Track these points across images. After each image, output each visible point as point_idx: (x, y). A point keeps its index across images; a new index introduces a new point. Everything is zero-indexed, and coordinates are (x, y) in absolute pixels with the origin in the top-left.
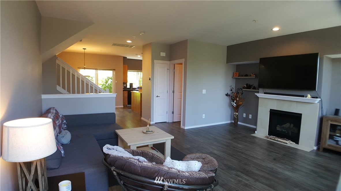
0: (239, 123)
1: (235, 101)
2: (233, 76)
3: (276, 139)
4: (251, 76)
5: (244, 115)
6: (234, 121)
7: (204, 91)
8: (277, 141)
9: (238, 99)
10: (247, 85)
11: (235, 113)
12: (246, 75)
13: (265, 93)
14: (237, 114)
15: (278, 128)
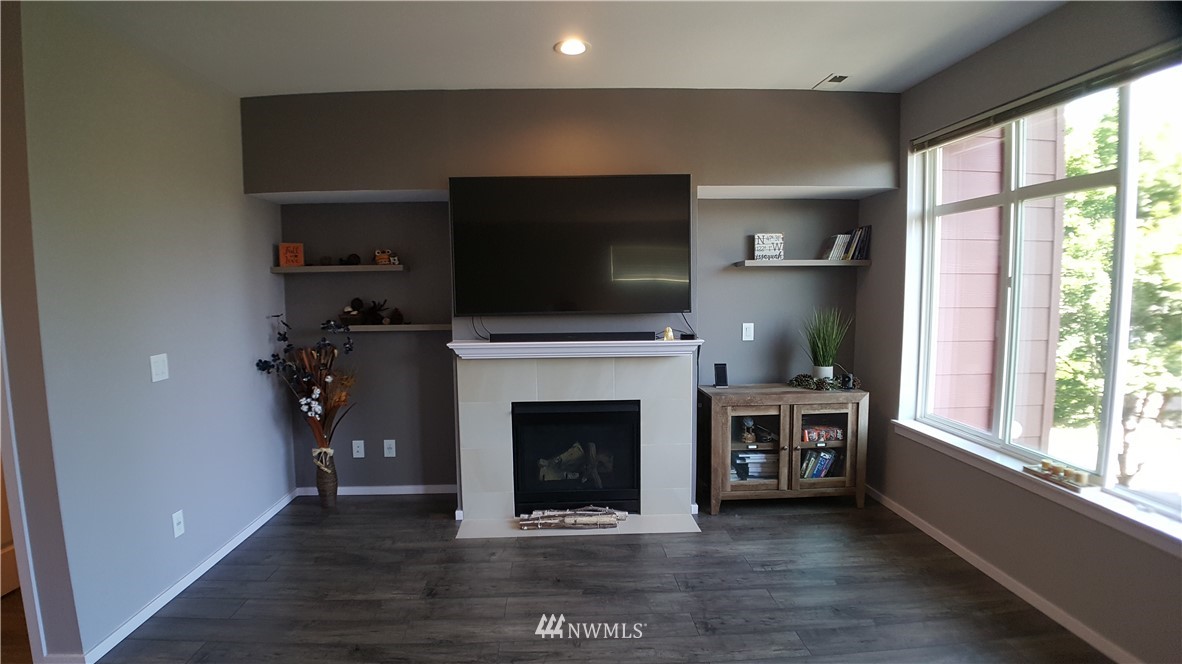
0: (342, 491)
1: (317, 392)
2: (277, 263)
3: (569, 520)
4: (373, 261)
5: (358, 449)
6: (319, 491)
7: (160, 367)
8: (574, 526)
9: (329, 379)
10: (356, 304)
11: (316, 451)
12: (353, 260)
13: (494, 338)
14: (330, 451)
15: (548, 473)
